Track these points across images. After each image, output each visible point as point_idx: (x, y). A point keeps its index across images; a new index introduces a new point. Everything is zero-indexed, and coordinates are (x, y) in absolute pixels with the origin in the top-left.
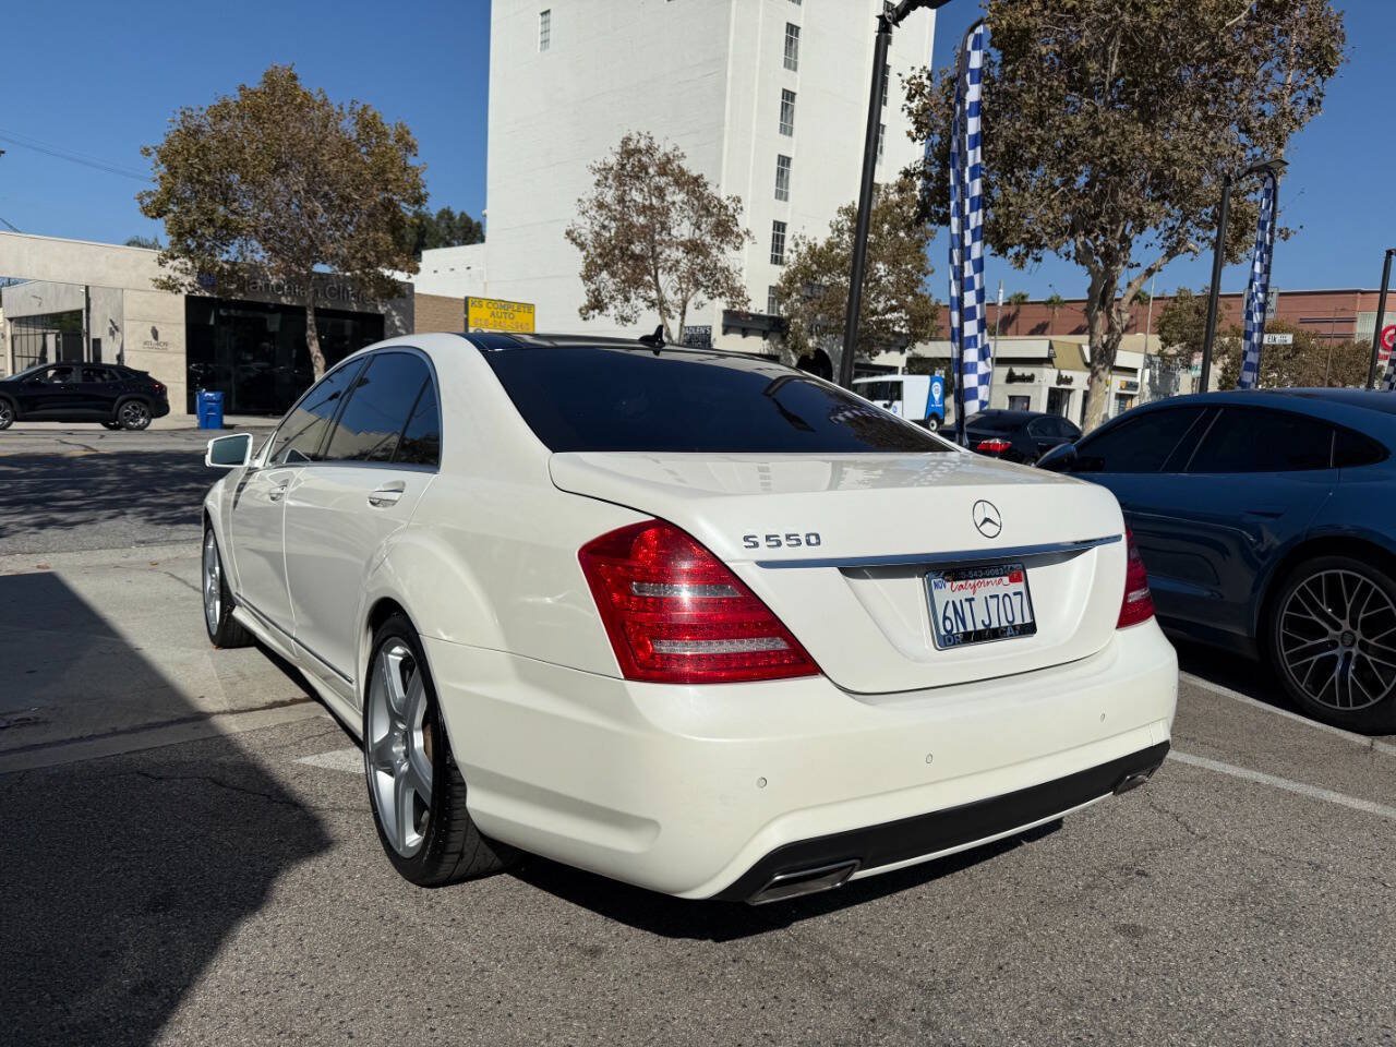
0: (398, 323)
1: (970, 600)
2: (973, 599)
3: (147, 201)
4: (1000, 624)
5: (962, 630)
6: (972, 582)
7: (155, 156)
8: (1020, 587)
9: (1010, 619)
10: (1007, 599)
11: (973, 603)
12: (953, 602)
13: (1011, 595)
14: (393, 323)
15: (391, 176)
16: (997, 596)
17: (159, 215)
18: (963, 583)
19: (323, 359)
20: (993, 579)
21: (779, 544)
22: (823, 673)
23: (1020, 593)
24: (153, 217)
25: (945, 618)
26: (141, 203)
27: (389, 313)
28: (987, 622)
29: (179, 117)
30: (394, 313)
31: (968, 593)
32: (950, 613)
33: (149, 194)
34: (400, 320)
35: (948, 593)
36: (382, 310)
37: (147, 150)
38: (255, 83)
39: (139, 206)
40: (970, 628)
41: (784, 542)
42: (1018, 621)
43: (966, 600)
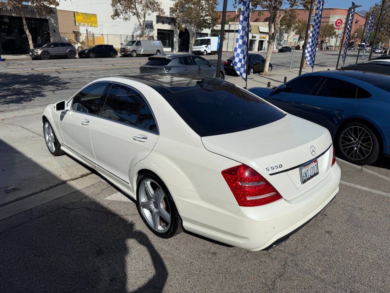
0: (53, 22)
2: (308, 170)
4: (313, 174)
8: (316, 164)
13: (314, 166)
14: (51, 22)
16: (312, 168)
18: (307, 166)
20: (311, 164)
21: (274, 168)
22: (282, 197)
27: (50, 18)
30: (51, 19)
32: (304, 175)
34: (54, 21)
35: (304, 170)
36: (48, 18)
40: (308, 177)
41: (275, 168)
42: (316, 172)
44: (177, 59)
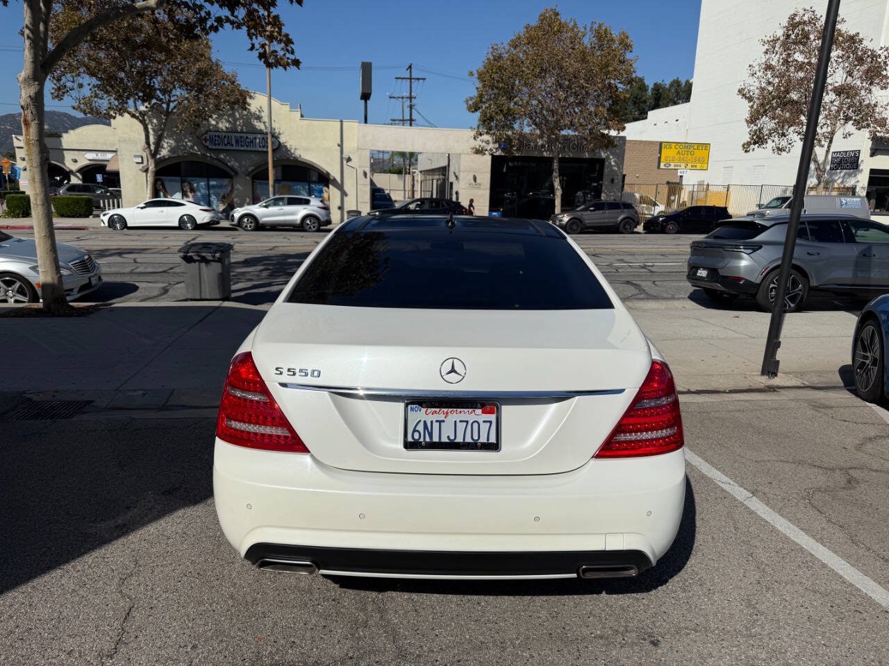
0: (613, 163)
1: (440, 422)
2: (443, 421)
3: (471, 103)
4: (464, 439)
5: (428, 439)
6: (445, 410)
7: (476, 75)
8: (493, 417)
9: (476, 437)
10: (476, 425)
11: (442, 424)
12: (425, 422)
13: (481, 422)
14: (610, 163)
15: (611, 69)
16: (467, 422)
17: (476, 110)
18: (438, 410)
19: (561, 190)
20: (466, 410)
21: (295, 374)
22: (309, 452)
23: (491, 422)
24: (472, 112)
25: (415, 431)
26: (467, 104)
27: (608, 157)
28: (452, 438)
29: (491, 50)
30: (611, 157)
31: (441, 417)
32: (421, 428)
33: (471, 99)
34: (615, 161)
35: (421, 415)
36: (603, 155)
37: (471, 73)
38: (534, 22)
39: (466, 106)
40: (436, 439)
41: (298, 373)
42: (483, 440)
43: (437, 421)
44: (785, 225)
